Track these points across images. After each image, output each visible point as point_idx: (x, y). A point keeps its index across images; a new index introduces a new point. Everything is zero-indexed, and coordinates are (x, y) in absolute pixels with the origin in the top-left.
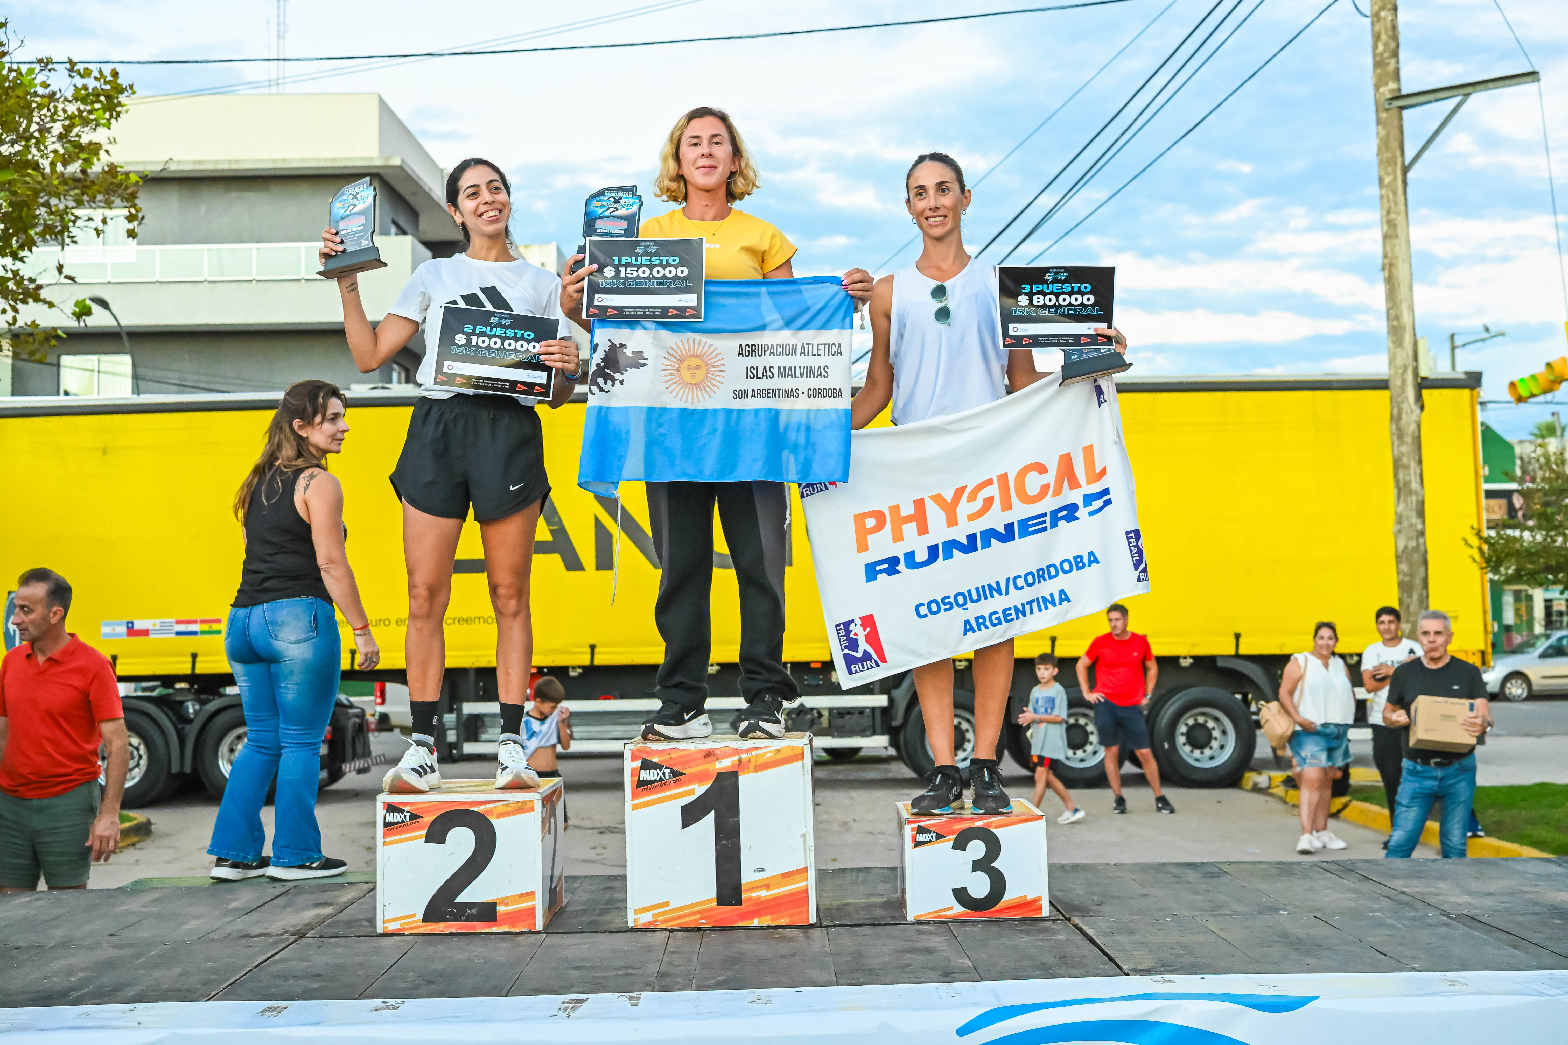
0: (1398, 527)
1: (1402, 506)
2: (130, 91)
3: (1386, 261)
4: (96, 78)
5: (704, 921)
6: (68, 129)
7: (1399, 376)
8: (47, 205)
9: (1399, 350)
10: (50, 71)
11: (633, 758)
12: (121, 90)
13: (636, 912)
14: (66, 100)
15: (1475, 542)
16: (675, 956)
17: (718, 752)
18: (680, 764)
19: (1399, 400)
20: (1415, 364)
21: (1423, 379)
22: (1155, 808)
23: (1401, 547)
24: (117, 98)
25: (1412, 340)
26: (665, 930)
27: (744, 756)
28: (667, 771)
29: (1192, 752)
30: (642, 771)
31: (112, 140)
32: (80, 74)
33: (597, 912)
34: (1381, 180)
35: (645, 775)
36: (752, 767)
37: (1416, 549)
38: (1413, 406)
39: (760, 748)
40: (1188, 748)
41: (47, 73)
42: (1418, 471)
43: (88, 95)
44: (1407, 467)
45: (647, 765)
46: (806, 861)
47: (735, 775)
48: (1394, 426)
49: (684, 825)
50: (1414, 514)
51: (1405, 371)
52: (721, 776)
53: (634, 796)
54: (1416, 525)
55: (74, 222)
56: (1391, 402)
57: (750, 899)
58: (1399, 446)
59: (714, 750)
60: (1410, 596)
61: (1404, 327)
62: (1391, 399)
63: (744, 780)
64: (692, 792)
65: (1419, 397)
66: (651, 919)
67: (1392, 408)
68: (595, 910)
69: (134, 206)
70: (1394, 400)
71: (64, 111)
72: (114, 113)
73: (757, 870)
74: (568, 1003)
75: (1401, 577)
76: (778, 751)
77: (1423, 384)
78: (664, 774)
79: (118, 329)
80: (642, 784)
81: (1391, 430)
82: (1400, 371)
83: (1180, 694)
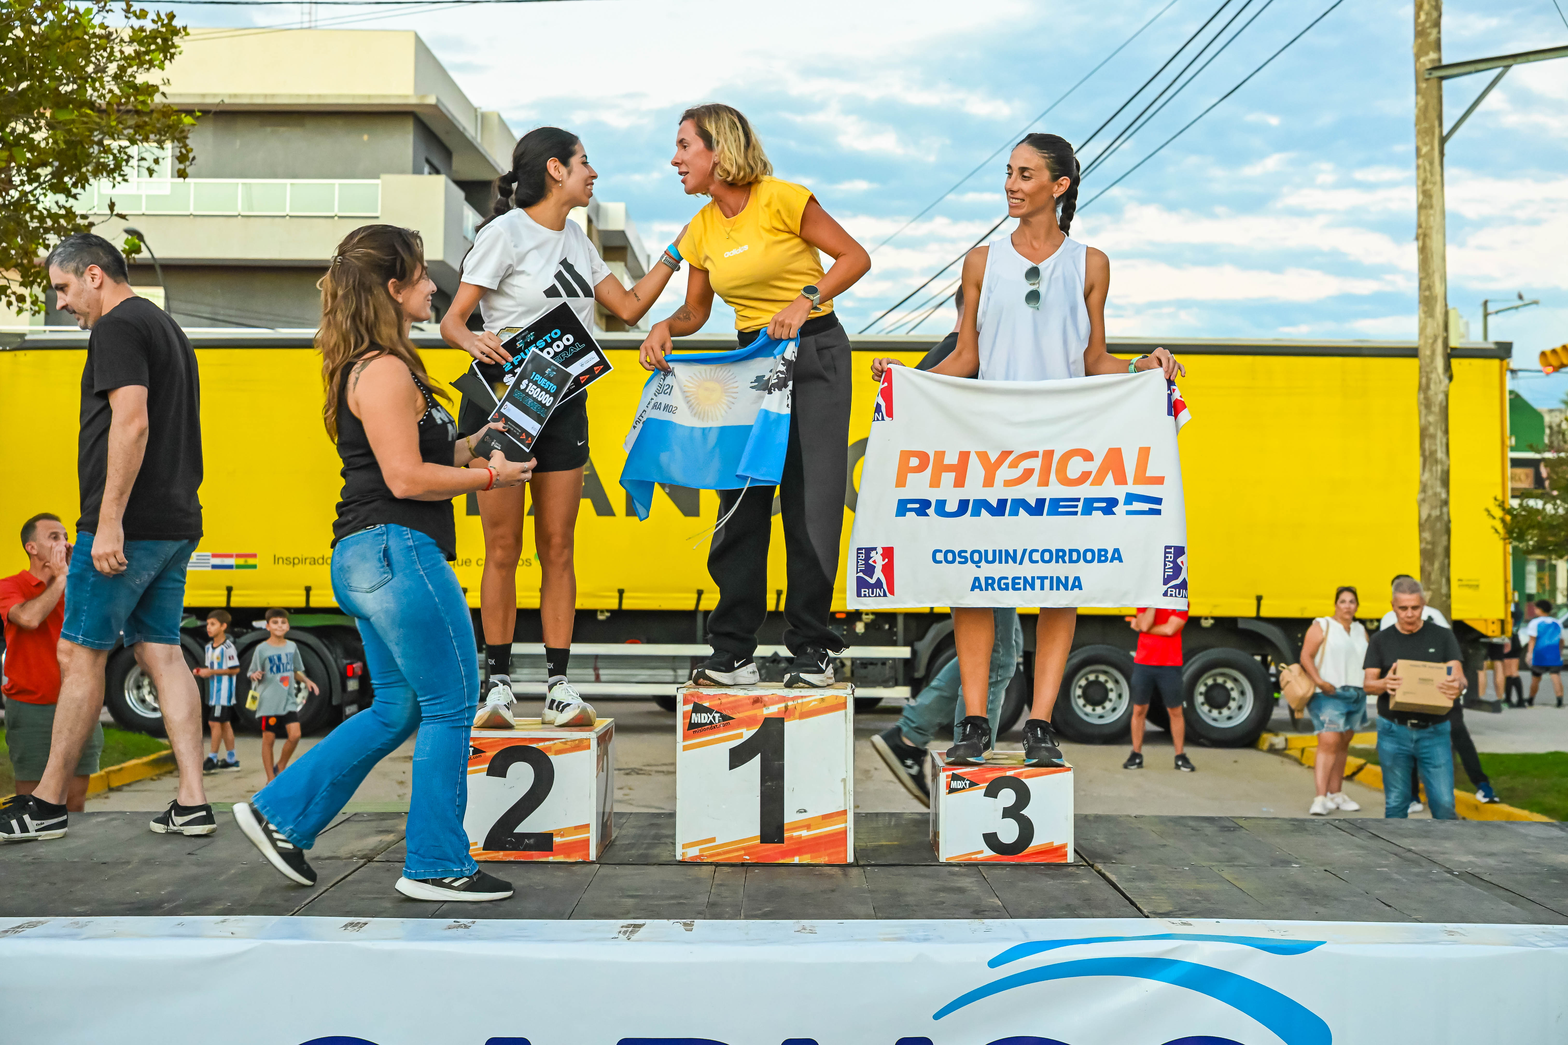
0: (1422, 496)
1: (1427, 475)
2: (183, 33)
3: (1420, 231)
4: (153, 21)
5: (747, 857)
6: (123, 70)
7: (1429, 346)
8: (100, 143)
9: (1429, 320)
10: (107, 12)
11: (686, 702)
12: (175, 32)
13: (684, 847)
14: (122, 40)
15: (1498, 513)
16: (723, 888)
17: (766, 699)
18: (729, 708)
19: (1428, 369)
20: (1445, 335)
21: (1453, 349)
22: (1173, 765)
23: (1424, 516)
24: (172, 40)
25: (1443, 311)
26: (711, 864)
27: (790, 703)
28: (717, 715)
29: (1210, 711)
30: (694, 715)
31: (166, 81)
32: (135, 15)
33: (644, 846)
34: (1418, 150)
35: (696, 718)
36: (797, 714)
37: (1439, 518)
38: (1442, 377)
39: (805, 697)
40: (1206, 708)
41: (104, 14)
42: (1444, 441)
43: (146, 37)
44: (1433, 437)
45: (698, 709)
46: (845, 805)
47: (781, 721)
48: (1422, 396)
49: (732, 767)
50: (1438, 483)
51: (1435, 341)
52: (767, 721)
53: (685, 738)
54: (1440, 494)
55: (127, 161)
56: (1420, 372)
57: (791, 838)
58: (1426, 415)
59: (761, 697)
60: (1432, 564)
61: (1436, 297)
62: (1420, 368)
63: (790, 727)
64: (740, 736)
65: (1448, 368)
66: (697, 854)
67: (1420, 378)
68: (643, 844)
69: (185, 146)
70: (1423, 370)
71: (122, 52)
72: (169, 55)
73: (799, 811)
74: (627, 927)
75: (1423, 545)
76: (823, 700)
77: (1452, 354)
78: (714, 717)
79: (152, 262)
80: (693, 728)
81: (1419, 399)
82: (1430, 341)
83: (1200, 654)
